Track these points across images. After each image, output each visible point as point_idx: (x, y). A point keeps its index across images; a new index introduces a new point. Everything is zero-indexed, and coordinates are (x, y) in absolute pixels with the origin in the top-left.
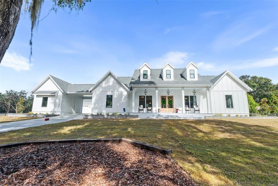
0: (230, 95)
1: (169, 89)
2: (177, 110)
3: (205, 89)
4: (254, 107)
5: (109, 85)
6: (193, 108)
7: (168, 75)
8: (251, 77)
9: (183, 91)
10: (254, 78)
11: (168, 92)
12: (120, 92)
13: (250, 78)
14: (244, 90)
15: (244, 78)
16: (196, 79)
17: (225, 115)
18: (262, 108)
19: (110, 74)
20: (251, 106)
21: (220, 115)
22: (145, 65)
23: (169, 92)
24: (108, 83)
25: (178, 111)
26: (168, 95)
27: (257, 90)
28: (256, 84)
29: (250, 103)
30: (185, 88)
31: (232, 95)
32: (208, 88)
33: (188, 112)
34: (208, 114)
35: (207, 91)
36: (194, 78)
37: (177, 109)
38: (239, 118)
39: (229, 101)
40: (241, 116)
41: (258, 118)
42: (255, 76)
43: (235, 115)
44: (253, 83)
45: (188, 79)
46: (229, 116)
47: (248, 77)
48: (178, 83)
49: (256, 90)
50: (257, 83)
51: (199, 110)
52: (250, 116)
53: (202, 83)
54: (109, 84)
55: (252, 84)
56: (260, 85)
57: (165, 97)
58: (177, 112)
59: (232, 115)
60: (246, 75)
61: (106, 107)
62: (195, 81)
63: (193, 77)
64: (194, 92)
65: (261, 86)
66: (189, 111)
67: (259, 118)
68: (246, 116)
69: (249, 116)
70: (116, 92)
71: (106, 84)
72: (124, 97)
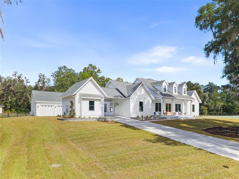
12: (148, 100)
14: (198, 102)
31: (194, 105)
57: (168, 104)
61: (139, 111)
70: (146, 100)
71: (140, 93)
72: (150, 104)
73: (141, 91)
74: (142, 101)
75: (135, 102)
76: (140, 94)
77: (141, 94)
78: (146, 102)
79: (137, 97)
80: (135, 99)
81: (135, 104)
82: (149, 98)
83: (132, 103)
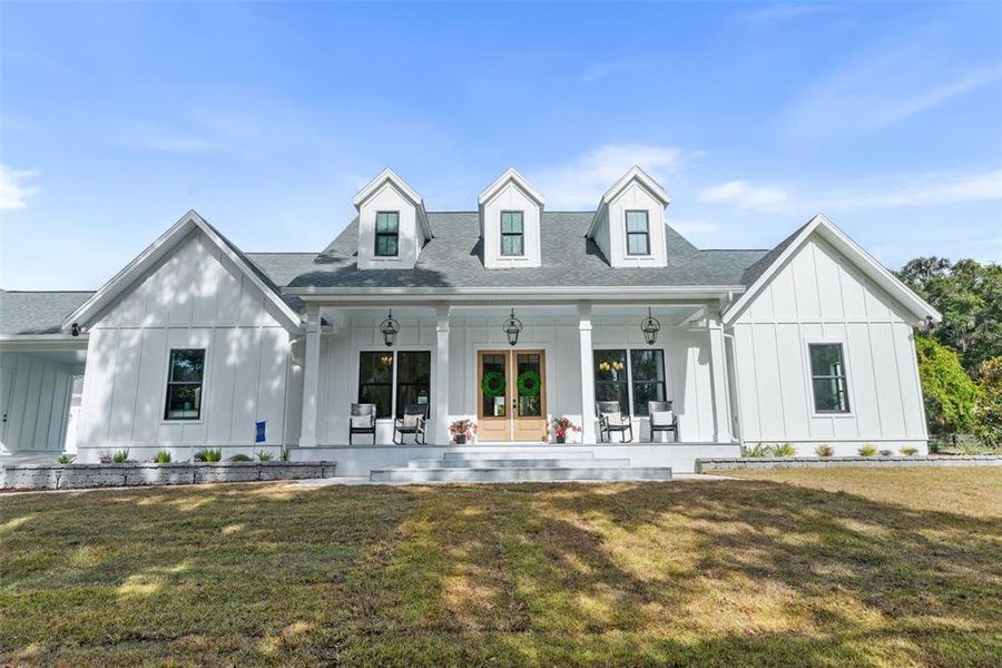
0: (834, 345)
1: (520, 310)
2: (564, 425)
3: (701, 312)
4: (968, 404)
5: (196, 293)
6: (647, 413)
7: (512, 235)
8: (954, 268)
9: (585, 325)
10: (966, 268)
11: (513, 330)
12: (259, 333)
13: (947, 272)
14: (900, 320)
15: (921, 272)
16: (659, 259)
17: (807, 451)
18: (987, 408)
19: (192, 233)
20: (953, 398)
21: (779, 453)
22: (388, 180)
23: (517, 332)
24: (193, 288)
25: (569, 432)
26: (513, 343)
27: (977, 325)
28: (972, 298)
29: (949, 384)
30: (593, 306)
31: (840, 345)
32: (715, 307)
33: (616, 436)
34: (715, 443)
35: (713, 323)
36: (649, 253)
37: (561, 424)
38: (873, 464)
39: (833, 376)
40: (886, 453)
41: (966, 464)
42: (969, 261)
43: (852, 451)
44: (960, 291)
45: (619, 258)
46: (827, 454)
47: (941, 266)
48: (557, 278)
49: (972, 324)
50: (976, 292)
51: (674, 427)
52: (934, 450)
53: (685, 279)
54: (199, 289)
55: (957, 297)
56: (989, 300)
57: (503, 356)
58: (561, 439)
59: (840, 451)
60: (934, 259)
61: (166, 417)
62: (651, 271)
63: (645, 251)
64: (651, 330)
65: (996, 307)
66: (622, 429)
67: (972, 464)
68: (911, 452)
69: (923, 450)
70: (237, 332)
71: (183, 286)
72: (280, 359)
73: (194, 277)
74: (194, 341)
75: (133, 356)
76: (182, 298)
77: (192, 299)
78: (234, 346)
79: (149, 320)
80: (137, 334)
81: (128, 367)
82: (266, 319)
83: (104, 361)
